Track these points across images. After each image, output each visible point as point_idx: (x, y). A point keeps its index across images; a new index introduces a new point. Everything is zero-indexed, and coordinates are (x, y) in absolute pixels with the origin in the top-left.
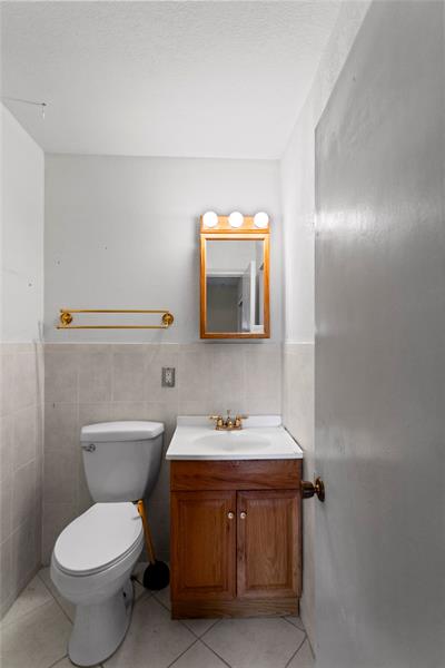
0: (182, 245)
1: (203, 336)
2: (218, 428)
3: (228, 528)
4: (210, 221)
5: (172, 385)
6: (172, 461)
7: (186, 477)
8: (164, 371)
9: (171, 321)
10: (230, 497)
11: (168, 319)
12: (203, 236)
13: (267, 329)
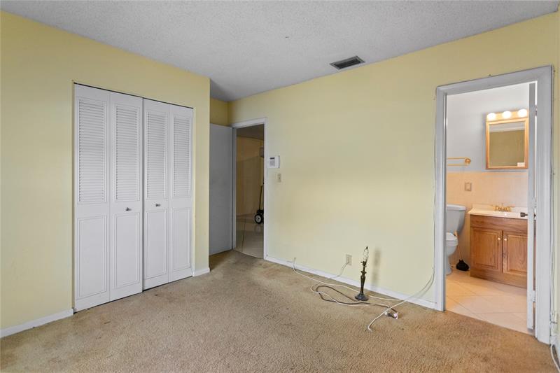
0: (476, 126)
1: (487, 168)
2: (496, 210)
3: (498, 244)
4: (492, 117)
5: (470, 190)
6: (471, 215)
7: (477, 222)
8: (466, 184)
9: (470, 161)
10: (499, 232)
11: (468, 161)
12: (488, 124)
13: (526, 165)
